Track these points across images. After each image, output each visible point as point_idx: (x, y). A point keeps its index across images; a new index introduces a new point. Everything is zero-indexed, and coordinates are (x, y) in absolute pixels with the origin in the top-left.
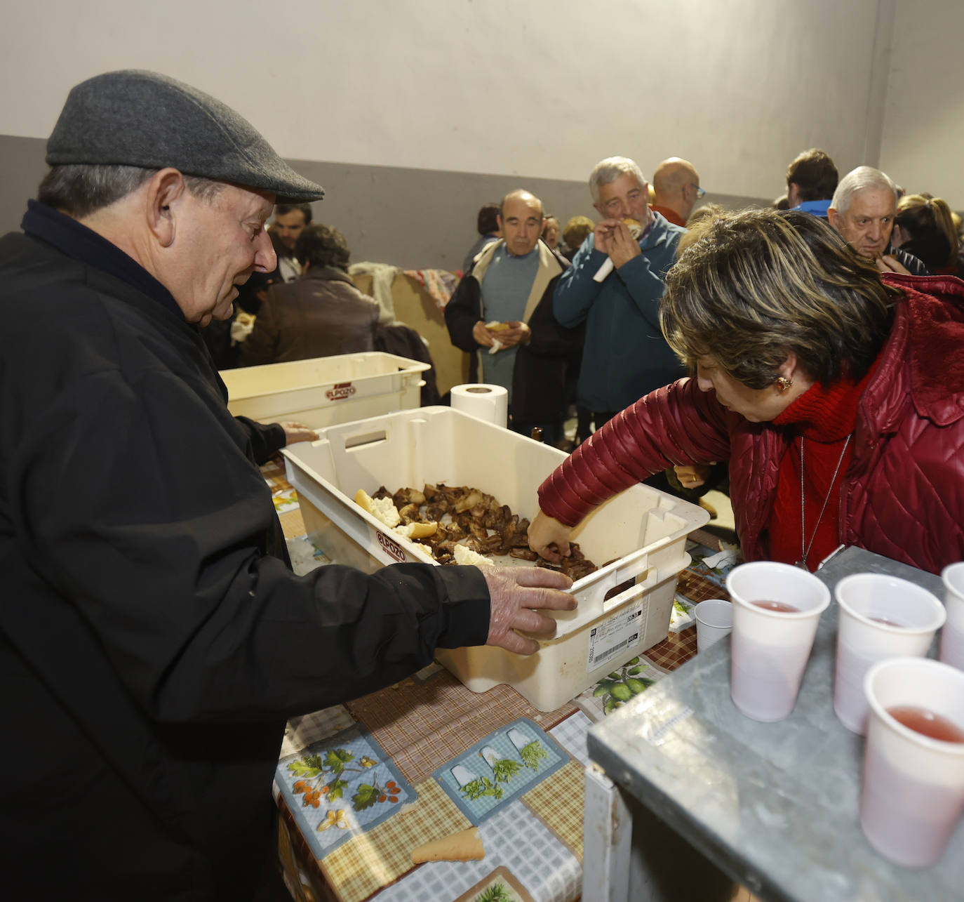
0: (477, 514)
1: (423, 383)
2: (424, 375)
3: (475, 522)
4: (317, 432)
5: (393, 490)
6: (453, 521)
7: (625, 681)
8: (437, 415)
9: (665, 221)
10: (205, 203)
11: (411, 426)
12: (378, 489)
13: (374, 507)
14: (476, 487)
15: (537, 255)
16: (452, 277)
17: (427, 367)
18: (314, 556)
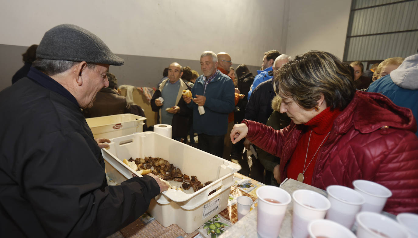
0: (163, 167)
1: (144, 124)
2: (145, 121)
3: (162, 169)
4: (110, 140)
5: (134, 158)
6: (155, 169)
7: (214, 223)
8: (149, 134)
9: (221, 73)
10: (92, 70)
11: (141, 138)
12: (130, 158)
13: (129, 165)
14: (162, 158)
15: (180, 83)
16: (152, 90)
17: (145, 118)
18: (109, 180)
